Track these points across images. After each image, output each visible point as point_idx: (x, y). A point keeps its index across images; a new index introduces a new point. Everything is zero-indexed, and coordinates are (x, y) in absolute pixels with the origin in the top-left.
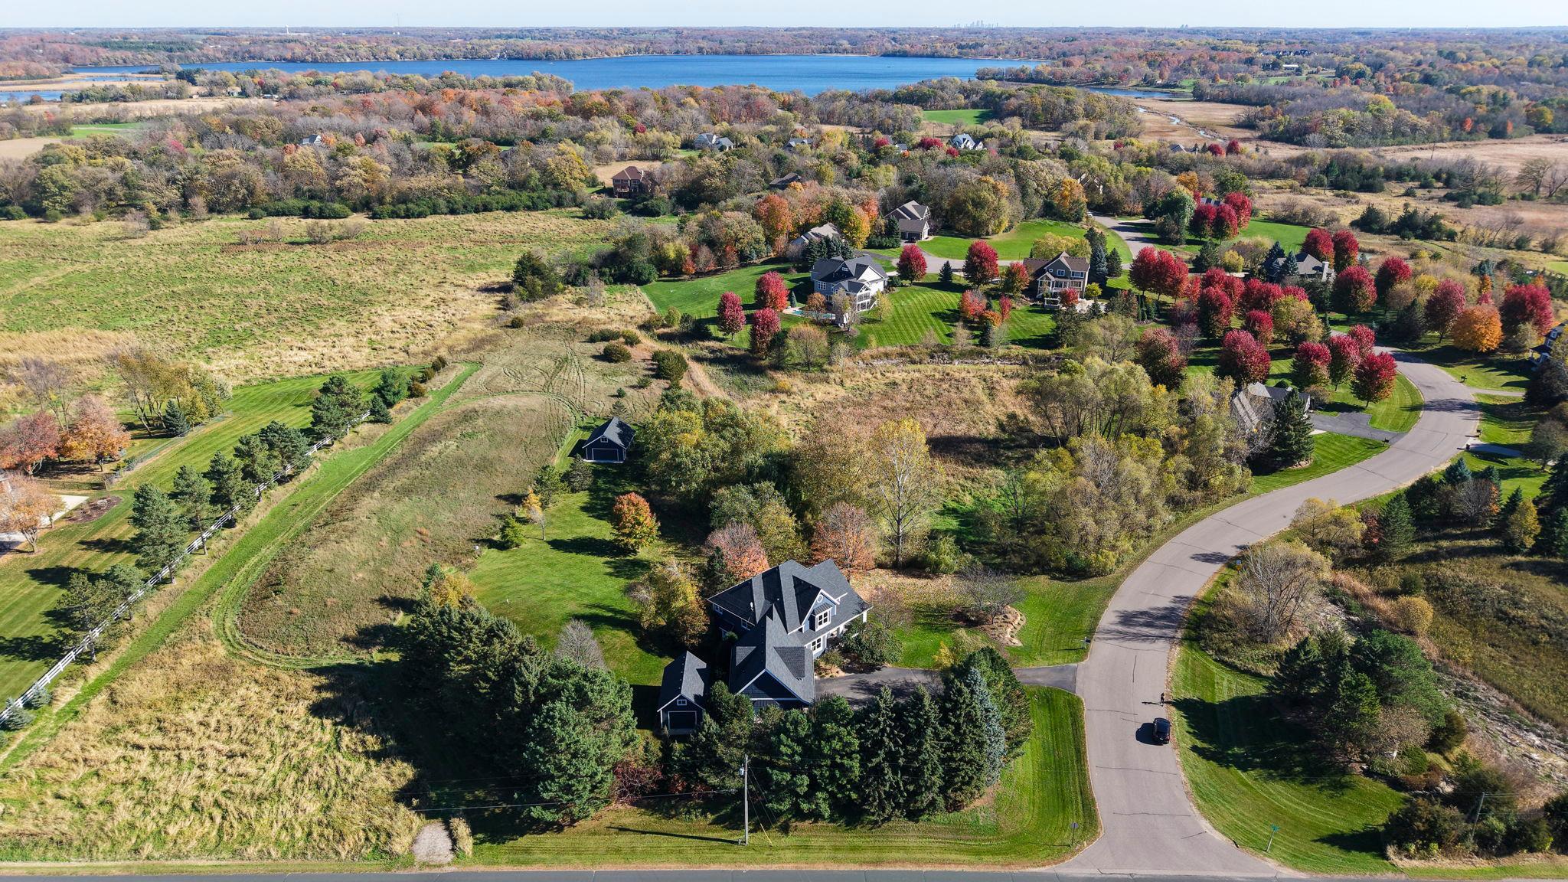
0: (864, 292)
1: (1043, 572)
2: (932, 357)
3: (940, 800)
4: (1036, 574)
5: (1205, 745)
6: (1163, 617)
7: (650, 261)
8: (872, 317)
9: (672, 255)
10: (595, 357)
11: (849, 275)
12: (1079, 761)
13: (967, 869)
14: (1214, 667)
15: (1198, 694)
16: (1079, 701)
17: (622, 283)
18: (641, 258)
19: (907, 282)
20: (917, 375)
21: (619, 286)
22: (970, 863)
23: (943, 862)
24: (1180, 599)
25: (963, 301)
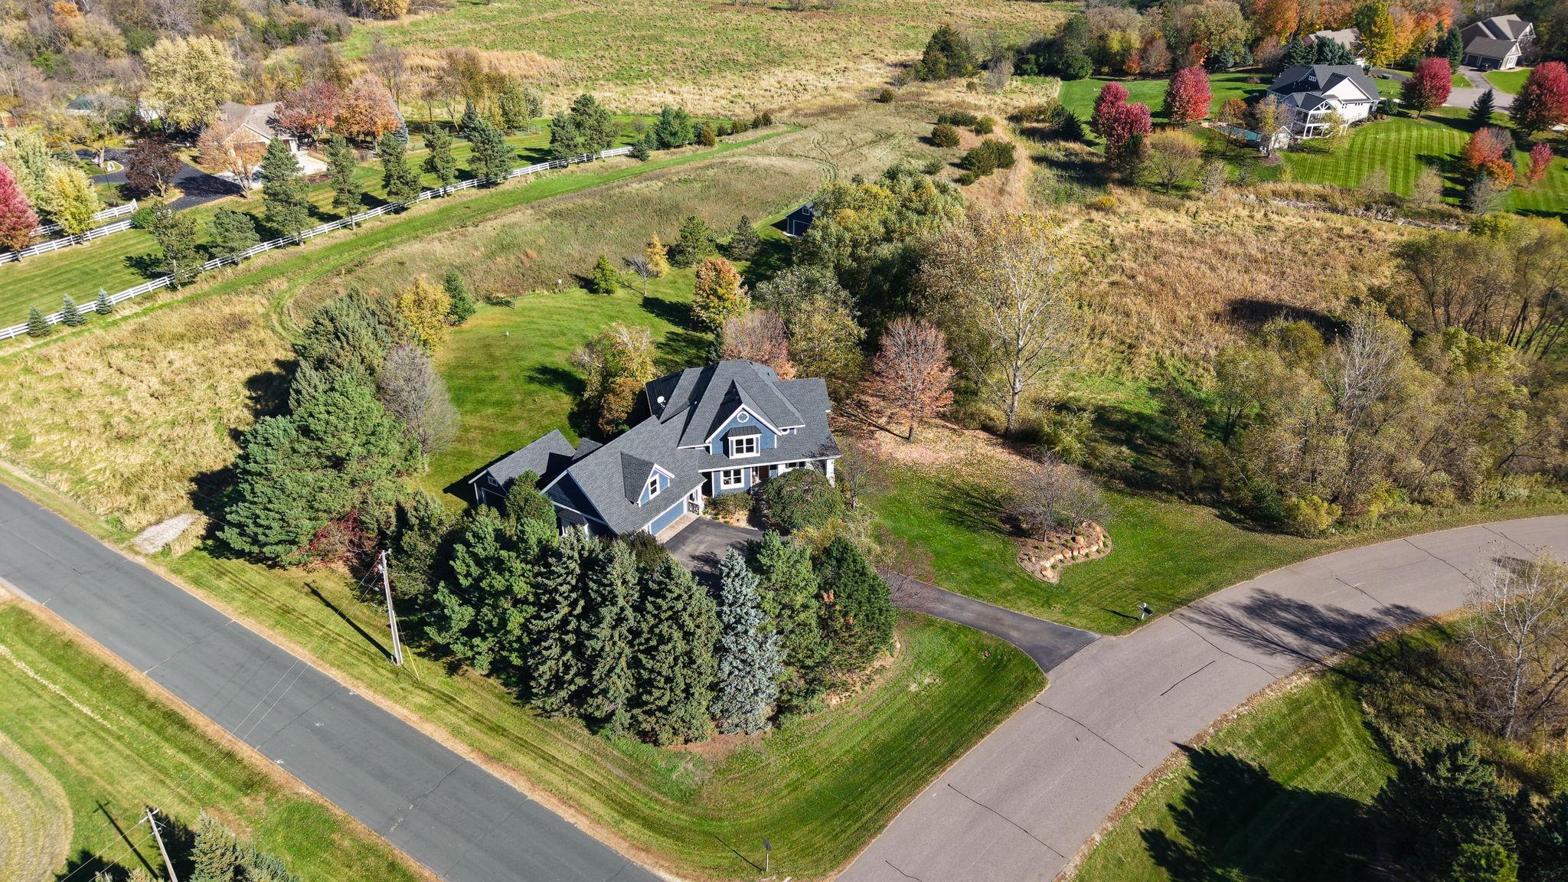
0: (1323, 111)
1: (1213, 504)
2: (1368, 208)
3: (623, 717)
4: (1199, 502)
5: (1183, 840)
6: (1338, 628)
7: (1086, 53)
8: (1322, 146)
9: (1115, 46)
10: (924, 140)
11: (1315, 86)
12: (935, 764)
13: (582, 824)
14: (1348, 733)
15: (1267, 760)
16: (1040, 685)
17: (1046, 75)
18: (1076, 48)
19: (1414, 113)
20: (1318, 224)
21: (1041, 78)
22: (597, 820)
23: (566, 800)
24: (1405, 614)
25: (1472, 142)
